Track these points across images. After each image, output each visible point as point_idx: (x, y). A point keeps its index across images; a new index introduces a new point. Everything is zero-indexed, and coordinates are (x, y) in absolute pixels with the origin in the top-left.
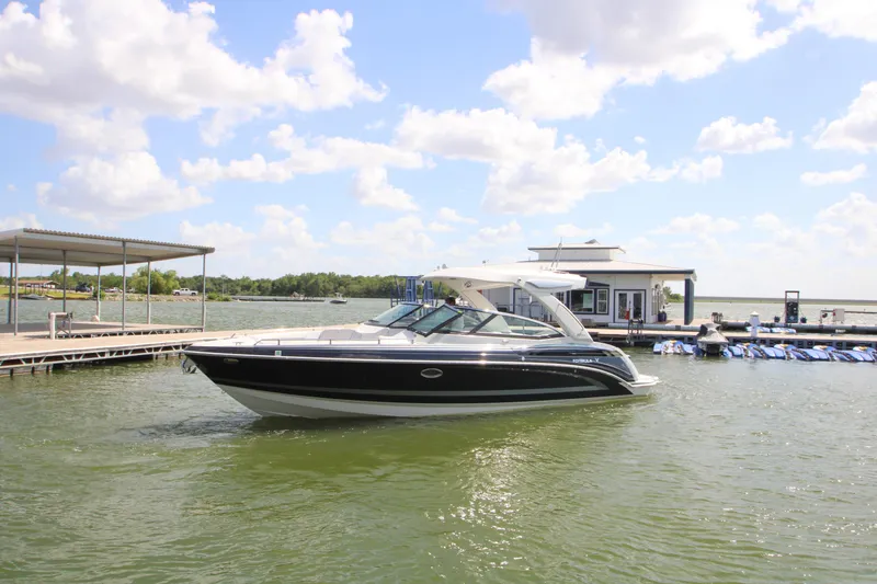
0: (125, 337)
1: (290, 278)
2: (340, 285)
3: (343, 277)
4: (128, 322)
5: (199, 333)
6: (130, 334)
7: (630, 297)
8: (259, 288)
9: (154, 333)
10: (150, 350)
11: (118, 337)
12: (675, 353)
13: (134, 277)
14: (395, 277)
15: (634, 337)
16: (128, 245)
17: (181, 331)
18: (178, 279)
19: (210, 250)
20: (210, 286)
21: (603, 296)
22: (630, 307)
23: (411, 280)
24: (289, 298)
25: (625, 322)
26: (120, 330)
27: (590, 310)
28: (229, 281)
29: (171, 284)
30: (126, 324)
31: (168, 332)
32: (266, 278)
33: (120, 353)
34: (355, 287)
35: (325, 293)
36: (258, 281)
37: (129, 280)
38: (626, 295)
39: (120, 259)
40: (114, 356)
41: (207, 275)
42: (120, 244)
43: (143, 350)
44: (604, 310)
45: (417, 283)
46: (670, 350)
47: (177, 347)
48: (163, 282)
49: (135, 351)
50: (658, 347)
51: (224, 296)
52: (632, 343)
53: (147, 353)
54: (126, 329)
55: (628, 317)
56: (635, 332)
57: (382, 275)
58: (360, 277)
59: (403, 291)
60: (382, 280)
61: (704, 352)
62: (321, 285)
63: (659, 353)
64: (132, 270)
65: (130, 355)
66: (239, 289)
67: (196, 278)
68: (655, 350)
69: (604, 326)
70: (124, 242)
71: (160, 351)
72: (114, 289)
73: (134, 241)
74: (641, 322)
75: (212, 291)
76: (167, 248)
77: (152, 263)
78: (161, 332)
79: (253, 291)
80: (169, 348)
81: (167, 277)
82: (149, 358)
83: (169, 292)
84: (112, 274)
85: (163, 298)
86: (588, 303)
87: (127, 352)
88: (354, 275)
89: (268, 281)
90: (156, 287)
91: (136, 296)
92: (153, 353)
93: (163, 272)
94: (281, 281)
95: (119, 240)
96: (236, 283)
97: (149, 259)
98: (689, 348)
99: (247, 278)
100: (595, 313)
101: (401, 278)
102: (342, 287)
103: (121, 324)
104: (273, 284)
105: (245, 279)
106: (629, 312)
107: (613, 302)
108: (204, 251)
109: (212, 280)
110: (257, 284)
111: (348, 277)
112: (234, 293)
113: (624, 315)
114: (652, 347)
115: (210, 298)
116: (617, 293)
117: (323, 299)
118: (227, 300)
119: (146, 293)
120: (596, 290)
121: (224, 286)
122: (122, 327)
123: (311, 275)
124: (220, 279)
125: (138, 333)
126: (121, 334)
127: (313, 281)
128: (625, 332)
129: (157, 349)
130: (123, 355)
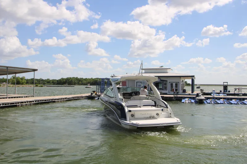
0: (8, 99)
1: (63, 79)
2: (80, 81)
3: (81, 78)
4: (9, 94)
5: (33, 98)
6: (9, 98)
7: (174, 85)
8: (53, 82)
9: (17, 97)
10: (16, 103)
11: (5, 99)
12: (189, 102)
13: (11, 79)
14: (98, 78)
15: (175, 97)
16: (8, 68)
17: (27, 97)
18: (26, 80)
19: (36, 70)
20: (36, 82)
21: (165, 84)
22: (174, 88)
23: (103, 79)
24: (63, 86)
25: (172, 93)
26: (6, 97)
27: (161, 89)
28: (42, 80)
29: (23, 81)
30: (8, 95)
31: (22, 97)
32: (55, 79)
33: (6, 104)
34: (85, 82)
35: (75, 84)
36: (52, 80)
37: (9, 80)
38: (173, 84)
39: (6, 73)
40: (4, 105)
41: (35, 78)
42: (6, 68)
43: (14, 103)
44: (166, 89)
45: (105, 80)
46: (187, 102)
47: (25, 102)
48: (21, 80)
49: (11, 104)
50: (183, 101)
51: (41, 85)
52: (175, 99)
53: (15, 104)
54: (8, 96)
55: (173, 91)
56: (176, 96)
57: (94, 78)
58: (86, 79)
59: (100, 83)
60: (93, 79)
61: (198, 102)
62: (73, 81)
63: (184, 102)
64: (10, 77)
65: (9, 105)
66: (46, 83)
67: (31, 79)
68: (182, 102)
69: (166, 94)
70: (7, 67)
71: (19, 104)
72: (4, 83)
73: (10, 67)
74: (178, 93)
75: (37, 83)
76: (22, 69)
77: (17, 74)
78: (20, 97)
79: (51, 83)
80: (23, 103)
81: (22, 79)
82: (16, 106)
83: (22, 84)
84: (3, 78)
85: (21, 86)
86: (161, 87)
87: (8, 104)
88: (84, 78)
89: (56, 80)
90: (18, 82)
91: (12, 85)
92: (17, 104)
93: (21, 77)
94: (60, 80)
95: (5, 67)
96: (45, 80)
97: (16, 73)
98: (193, 101)
99: (49, 79)
100: (163, 90)
101: (100, 79)
102: (80, 82)
103: (6, 95)
104: (57, 81)
105: (48, 79)
106: (174, 89)
107: (169, 86)
108: (34, 70)
109: (37, 80)
110: (52, 81)
111: (82, 78)
112: (44, 84)
113: (172, 90)
114: (181, 100)
115: (37, 86)
116: (170, 83)
117: (74, 86)
118: (42, 86)
119: (15, 84)
120: (163, 82)
121: (41, 82)
122: (7, 96)
123: (70, 78)
124: (39, 79)
125: (12, 98)
126: (6, 98)
127: (71, 80)
128: (172, 96)
129: (18, 103)
130: (7, 105)
